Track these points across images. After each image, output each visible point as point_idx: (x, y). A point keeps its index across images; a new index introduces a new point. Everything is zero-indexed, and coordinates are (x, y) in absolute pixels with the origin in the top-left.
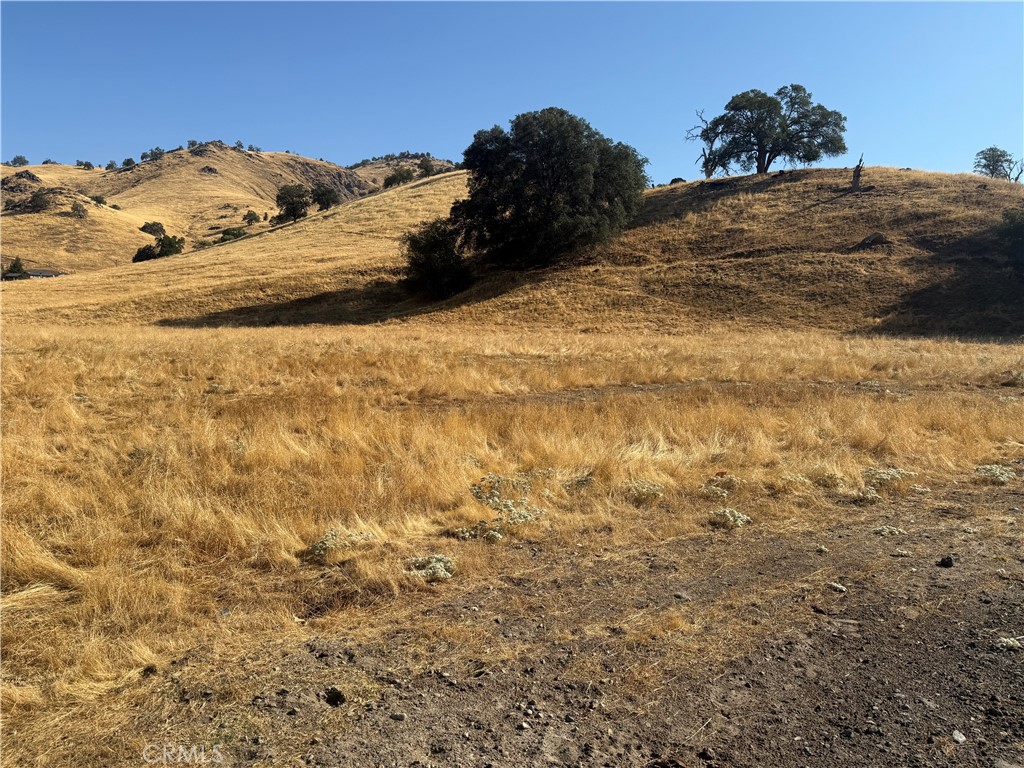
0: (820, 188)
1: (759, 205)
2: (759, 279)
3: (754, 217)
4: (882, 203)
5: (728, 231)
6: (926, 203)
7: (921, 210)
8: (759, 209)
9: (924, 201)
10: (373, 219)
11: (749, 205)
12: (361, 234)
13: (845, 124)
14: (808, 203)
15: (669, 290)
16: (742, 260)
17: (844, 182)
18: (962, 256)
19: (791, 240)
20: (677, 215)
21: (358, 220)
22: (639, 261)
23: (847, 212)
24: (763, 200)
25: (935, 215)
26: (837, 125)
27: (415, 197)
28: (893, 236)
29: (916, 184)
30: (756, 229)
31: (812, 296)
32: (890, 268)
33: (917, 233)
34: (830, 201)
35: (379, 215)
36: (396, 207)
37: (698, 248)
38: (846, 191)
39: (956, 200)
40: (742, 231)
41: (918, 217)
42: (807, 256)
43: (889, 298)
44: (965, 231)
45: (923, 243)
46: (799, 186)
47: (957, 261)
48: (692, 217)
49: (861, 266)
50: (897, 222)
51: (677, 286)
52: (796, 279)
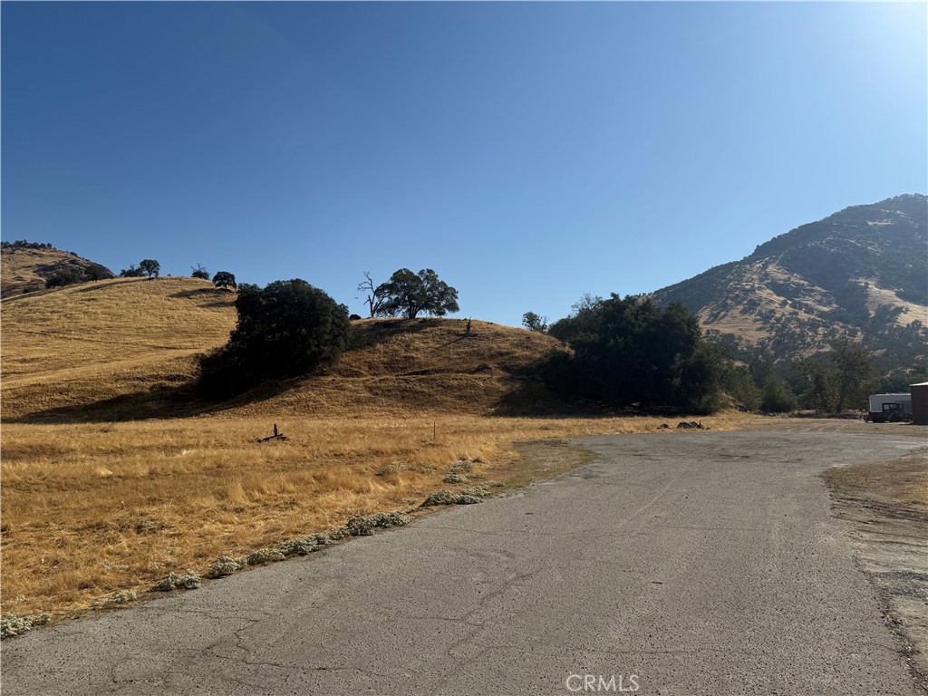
0: (449, 332)
1: (417, 340)
2: (432, 388)
3: (417, 349)
4: (484, 344)
5: (405, 357)
6: (505, 347)
7: (503, 350)
8: (418, 344)
9: (503, 345)
10: (49, 320)
11: (412, 341)
12: (43, 334)
13: (458, 295)
14: (445, 342)
15: (387, 393)
16: (420, 377)
17: (461, 330)
18: (523, 376)
19: (441, 365)
20: (371, 345)
21: (32, 320)
22: (358, 374)
23: (466, 349)
24: (419, 338)
25: (508, 353)
26: (453, 295)
27: (89, 300)
28: (492, 365)
29: (497, 334)
30: (420, 356)
31: (461, 397)
32: (494, 382)
33: (502, 363)
34: (456, 341)
35: (55, 316)
36: (72, 309)
37: (391, 366)
38: (464, 336)
39: (517, 345)
40: (413, 358)
41: (501, 354)
42: (453, 375)
43: (495, 398)
44: (523, 363)
45: (506, 369)
46: (436, 330)
47: (522, 379)
48: (379, 346)
49: (480, 380)
50: (492, 357)
51: (389, 391)
52: (450, 388)
